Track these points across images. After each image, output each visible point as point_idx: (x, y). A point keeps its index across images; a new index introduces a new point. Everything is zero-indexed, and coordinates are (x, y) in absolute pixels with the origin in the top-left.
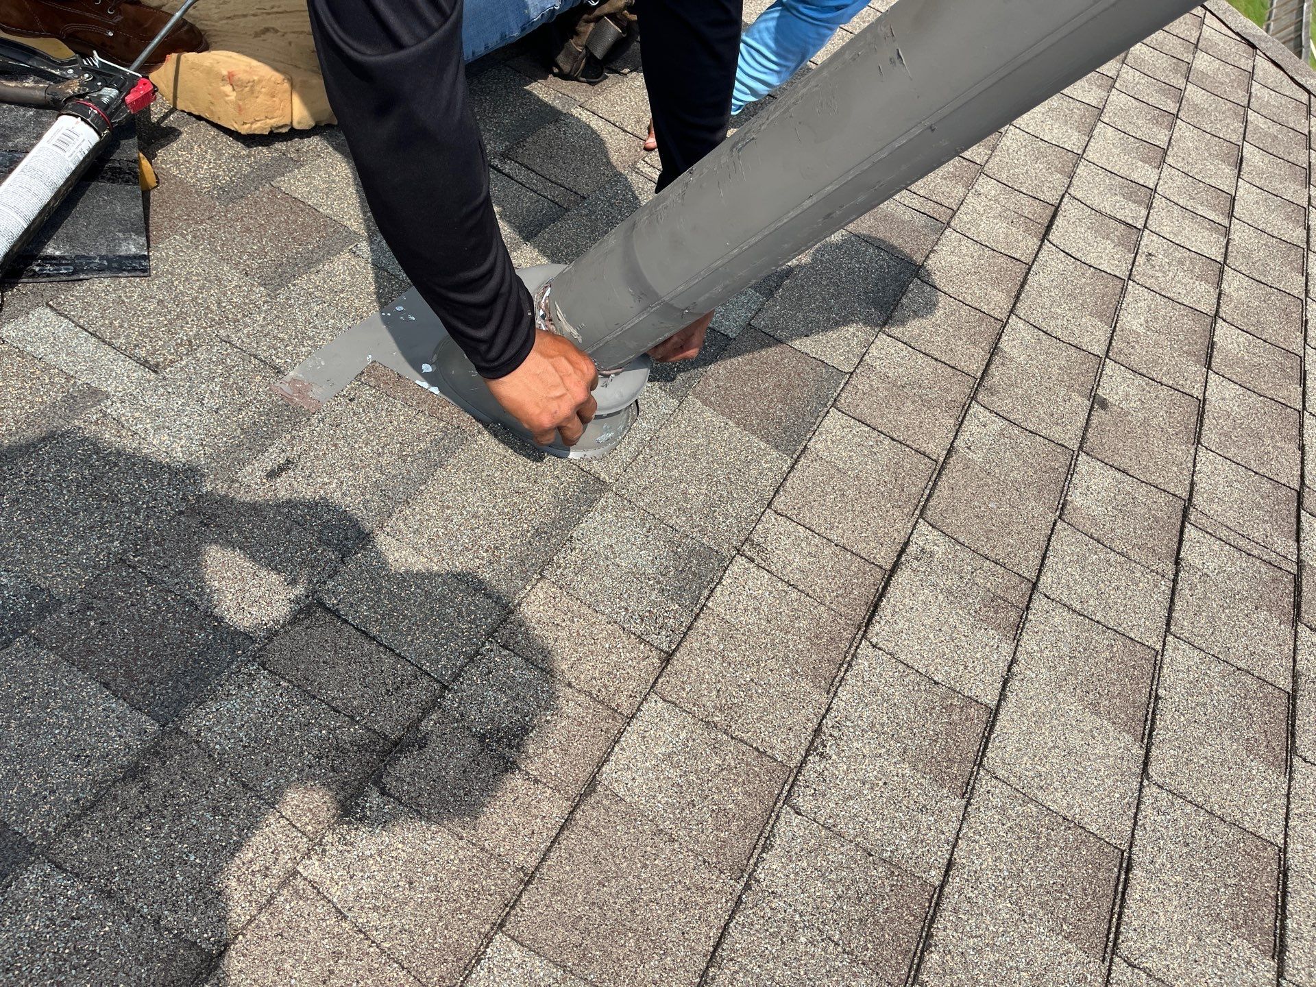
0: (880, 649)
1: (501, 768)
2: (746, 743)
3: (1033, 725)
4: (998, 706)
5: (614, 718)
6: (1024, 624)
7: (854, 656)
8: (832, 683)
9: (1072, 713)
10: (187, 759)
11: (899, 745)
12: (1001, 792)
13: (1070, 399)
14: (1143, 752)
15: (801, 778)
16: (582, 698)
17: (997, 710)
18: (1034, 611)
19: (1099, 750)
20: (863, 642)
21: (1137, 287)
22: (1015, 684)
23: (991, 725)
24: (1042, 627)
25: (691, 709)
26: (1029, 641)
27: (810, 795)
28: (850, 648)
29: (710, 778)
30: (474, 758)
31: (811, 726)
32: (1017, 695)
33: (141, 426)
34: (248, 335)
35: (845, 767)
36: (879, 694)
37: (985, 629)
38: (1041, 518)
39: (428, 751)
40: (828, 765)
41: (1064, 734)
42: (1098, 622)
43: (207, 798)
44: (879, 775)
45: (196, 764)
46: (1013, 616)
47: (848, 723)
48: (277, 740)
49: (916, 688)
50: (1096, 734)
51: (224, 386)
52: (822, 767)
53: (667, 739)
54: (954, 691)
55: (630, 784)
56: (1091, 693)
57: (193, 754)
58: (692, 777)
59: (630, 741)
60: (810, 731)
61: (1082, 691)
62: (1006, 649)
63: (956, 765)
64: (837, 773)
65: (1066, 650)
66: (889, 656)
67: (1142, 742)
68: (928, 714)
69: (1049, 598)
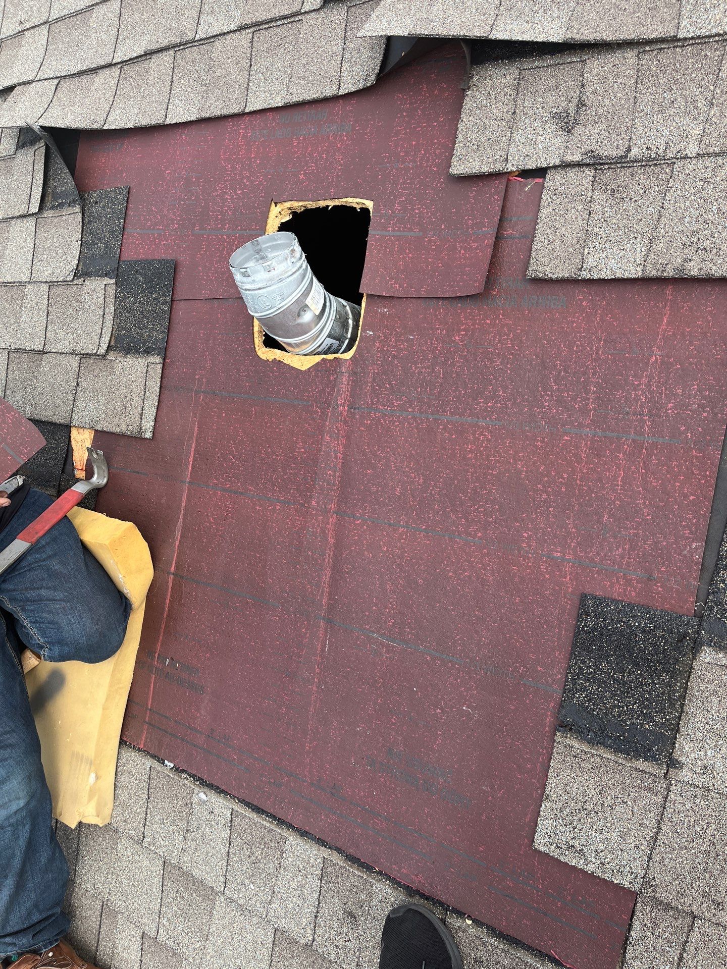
1: (584, 108)
21: (52, 14)
30: (585, 124)
39: (593, 147)
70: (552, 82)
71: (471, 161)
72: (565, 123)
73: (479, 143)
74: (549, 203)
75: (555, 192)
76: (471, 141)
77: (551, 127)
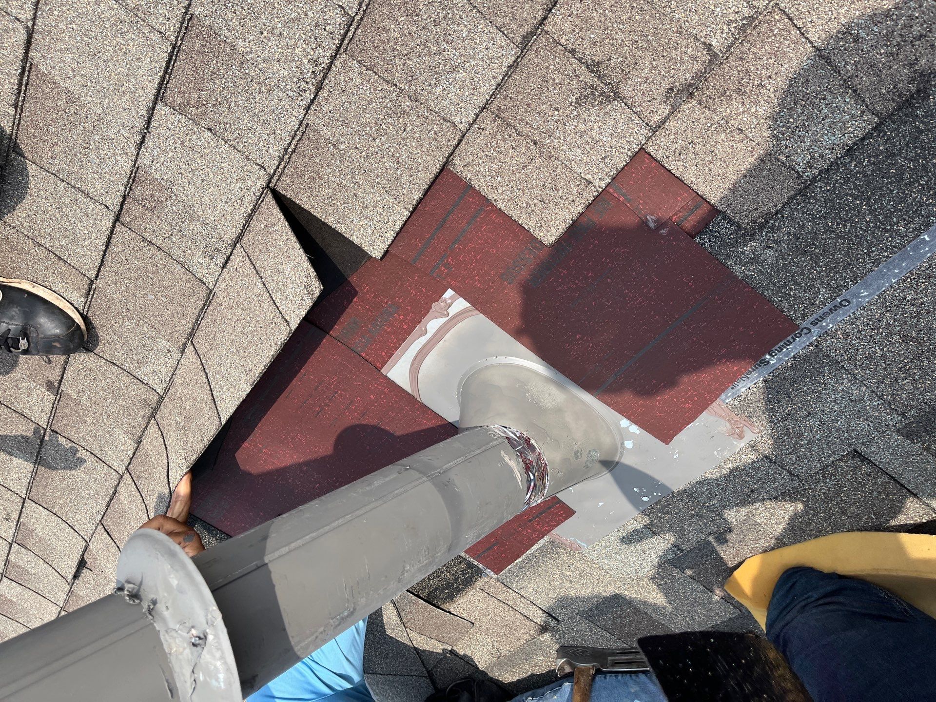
0: (259, 165)
1: (603, 66)
2: (384, 79)
3: (125, 83)
4: (155, 104)
5: (499, 109)
6: (128, 182)
7: (281, 159)
8: (303, 133)
9: (90, 93)
10: (875, 89)
11: (247, 71)
12: (158, 19)
13: (79, 393)
14: (31, 54)
15: (337, 42)
16: (526, 130)
17: (156, 99)
18: (119, 193)
19: (68, 57)
20: (272, 171)
21: (18, 492)
22: (139, 124)
23: (162, 85)
24: (112, 178)
25: (431, 114)
26: (125, 165)
27: (330, 24)
28: (285, 167)
29: (418, 47)
30: (626, 76)
31: (324, 94)
32: (138, 113)
33: (875, 403)
34: (775, 481)
35: (297, 51)
36: (262, 121)
37: (163, 179)
38: (109, 282)
39: (666, 85)
40: (312, 53)
41: (98, 74)
42: (63, 181)
43: (862, 51)
44: (266, 41)
45: (868, 83)
46: (137, 191)
47: (291, 94)
48: (795, 104)
49: (228, 126)
50: (70, 72)
51: (800, 436)
52: (317, 52)
53: (454, 87)
54: (194, 121)
55: (491, 44)
56: (72, 113)
57: (870, 94)
58: (434, 49)
59: (487, 85)
60: (326, 89)
61: (80, 115)
62: (145, 159)
63: (196, 48)
64: (304, 46)
65: (92, 155)
66: (250, 157)
67: (31, 64)
68: (219, 100)
69: (105, 206)
70: (534, 83)
71: (553, 218)
72: (599, 96)
73: (539, 198)
74: (683, 165)
75: (678, 152)
76: (528, 204)
77: (592, 114)
